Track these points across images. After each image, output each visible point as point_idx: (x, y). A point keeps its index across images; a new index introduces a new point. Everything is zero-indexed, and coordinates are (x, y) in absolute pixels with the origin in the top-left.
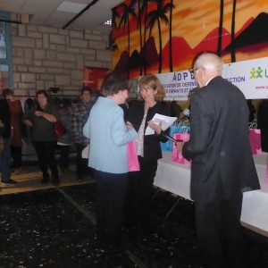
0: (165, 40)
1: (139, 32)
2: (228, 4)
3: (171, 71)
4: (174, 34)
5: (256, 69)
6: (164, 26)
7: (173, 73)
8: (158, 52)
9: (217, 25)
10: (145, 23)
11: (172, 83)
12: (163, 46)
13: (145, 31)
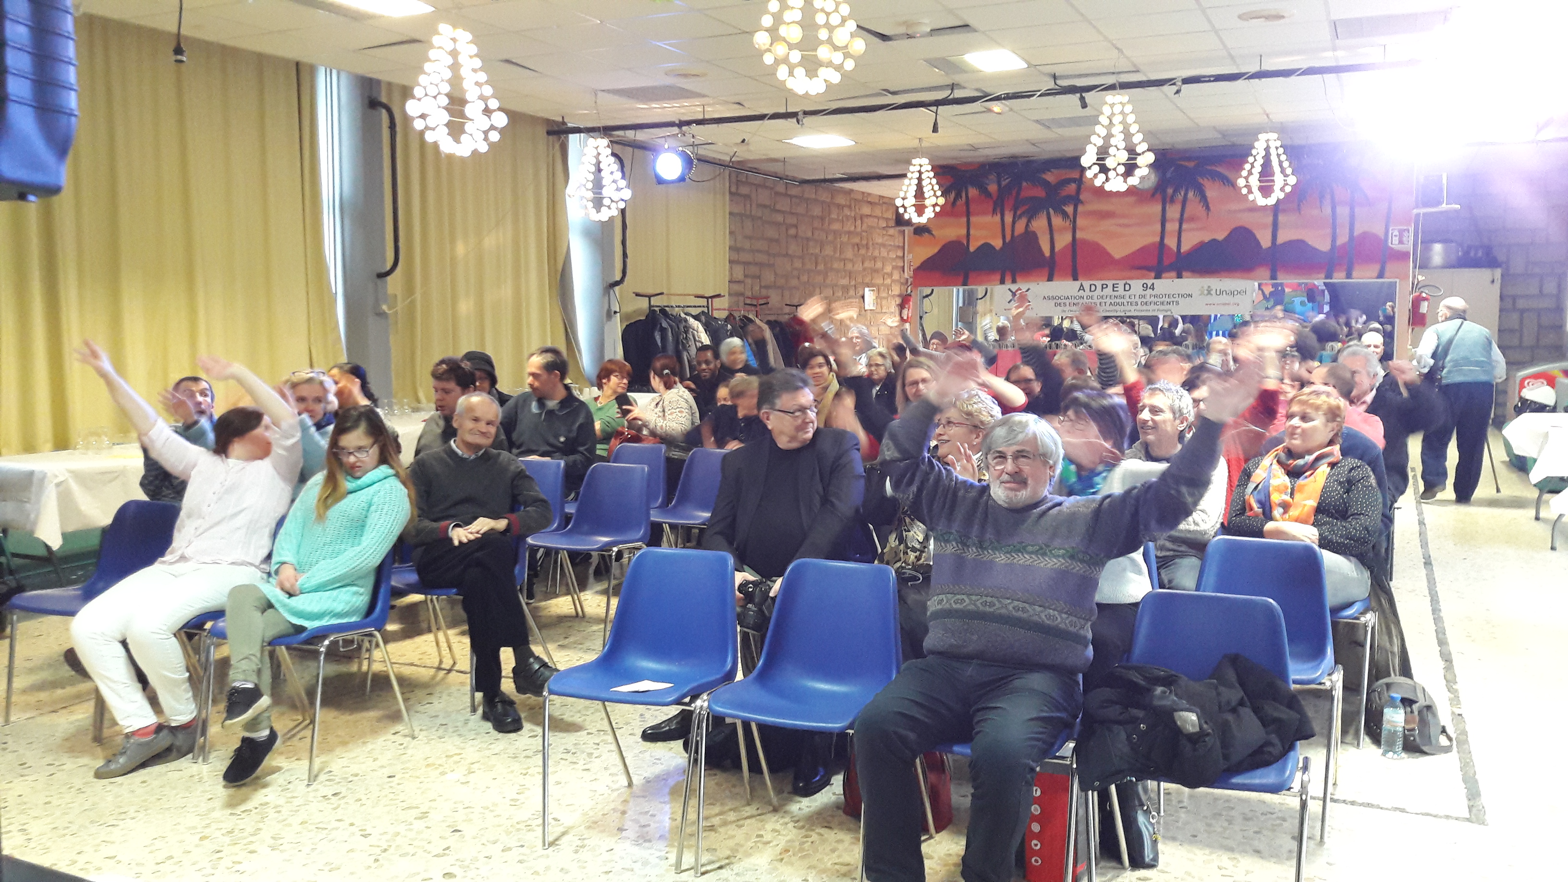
0: (1063, 240)
1: (998, 218)
2: (1172, 220)
3: (1075, 279)
4: (1079, 235)
5: (1206, 288)
6: (1057, 221)
7: (1077, 284)
8: (1047, 252)
9: (1158, 239)
10: (1015, 209)
11: (1076, 294)
12: (1059, 246)
13: (1014, 223)
